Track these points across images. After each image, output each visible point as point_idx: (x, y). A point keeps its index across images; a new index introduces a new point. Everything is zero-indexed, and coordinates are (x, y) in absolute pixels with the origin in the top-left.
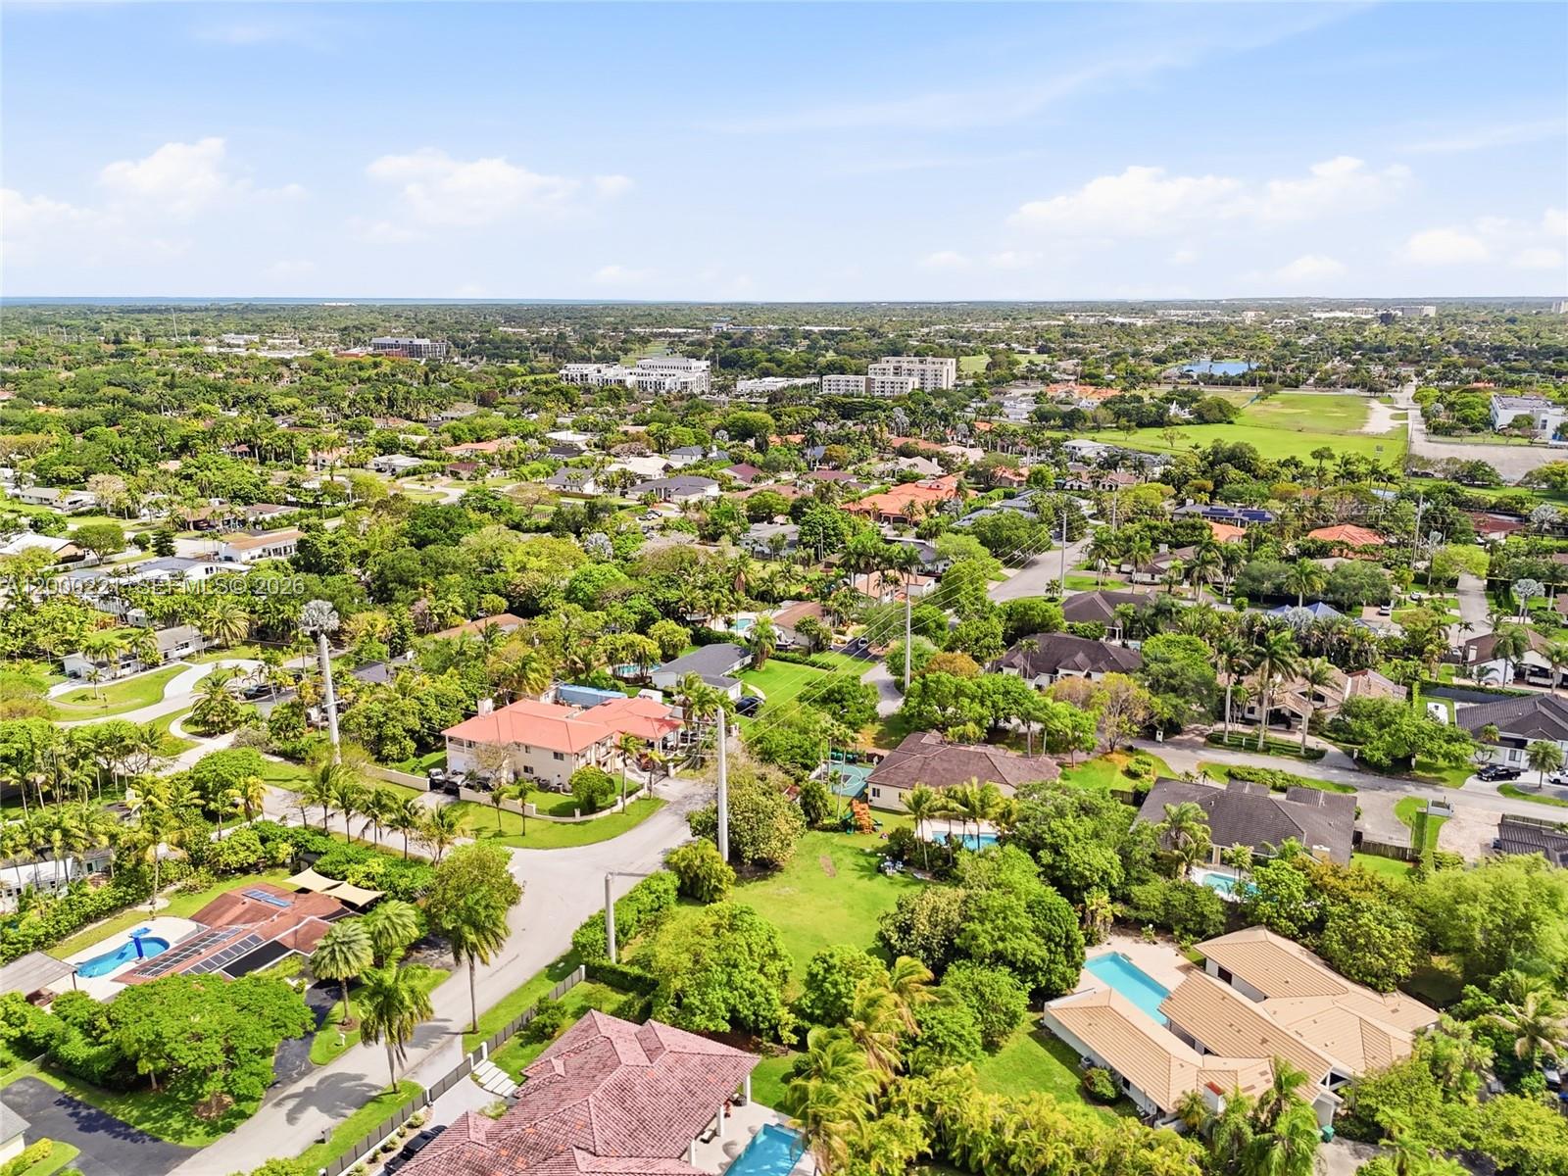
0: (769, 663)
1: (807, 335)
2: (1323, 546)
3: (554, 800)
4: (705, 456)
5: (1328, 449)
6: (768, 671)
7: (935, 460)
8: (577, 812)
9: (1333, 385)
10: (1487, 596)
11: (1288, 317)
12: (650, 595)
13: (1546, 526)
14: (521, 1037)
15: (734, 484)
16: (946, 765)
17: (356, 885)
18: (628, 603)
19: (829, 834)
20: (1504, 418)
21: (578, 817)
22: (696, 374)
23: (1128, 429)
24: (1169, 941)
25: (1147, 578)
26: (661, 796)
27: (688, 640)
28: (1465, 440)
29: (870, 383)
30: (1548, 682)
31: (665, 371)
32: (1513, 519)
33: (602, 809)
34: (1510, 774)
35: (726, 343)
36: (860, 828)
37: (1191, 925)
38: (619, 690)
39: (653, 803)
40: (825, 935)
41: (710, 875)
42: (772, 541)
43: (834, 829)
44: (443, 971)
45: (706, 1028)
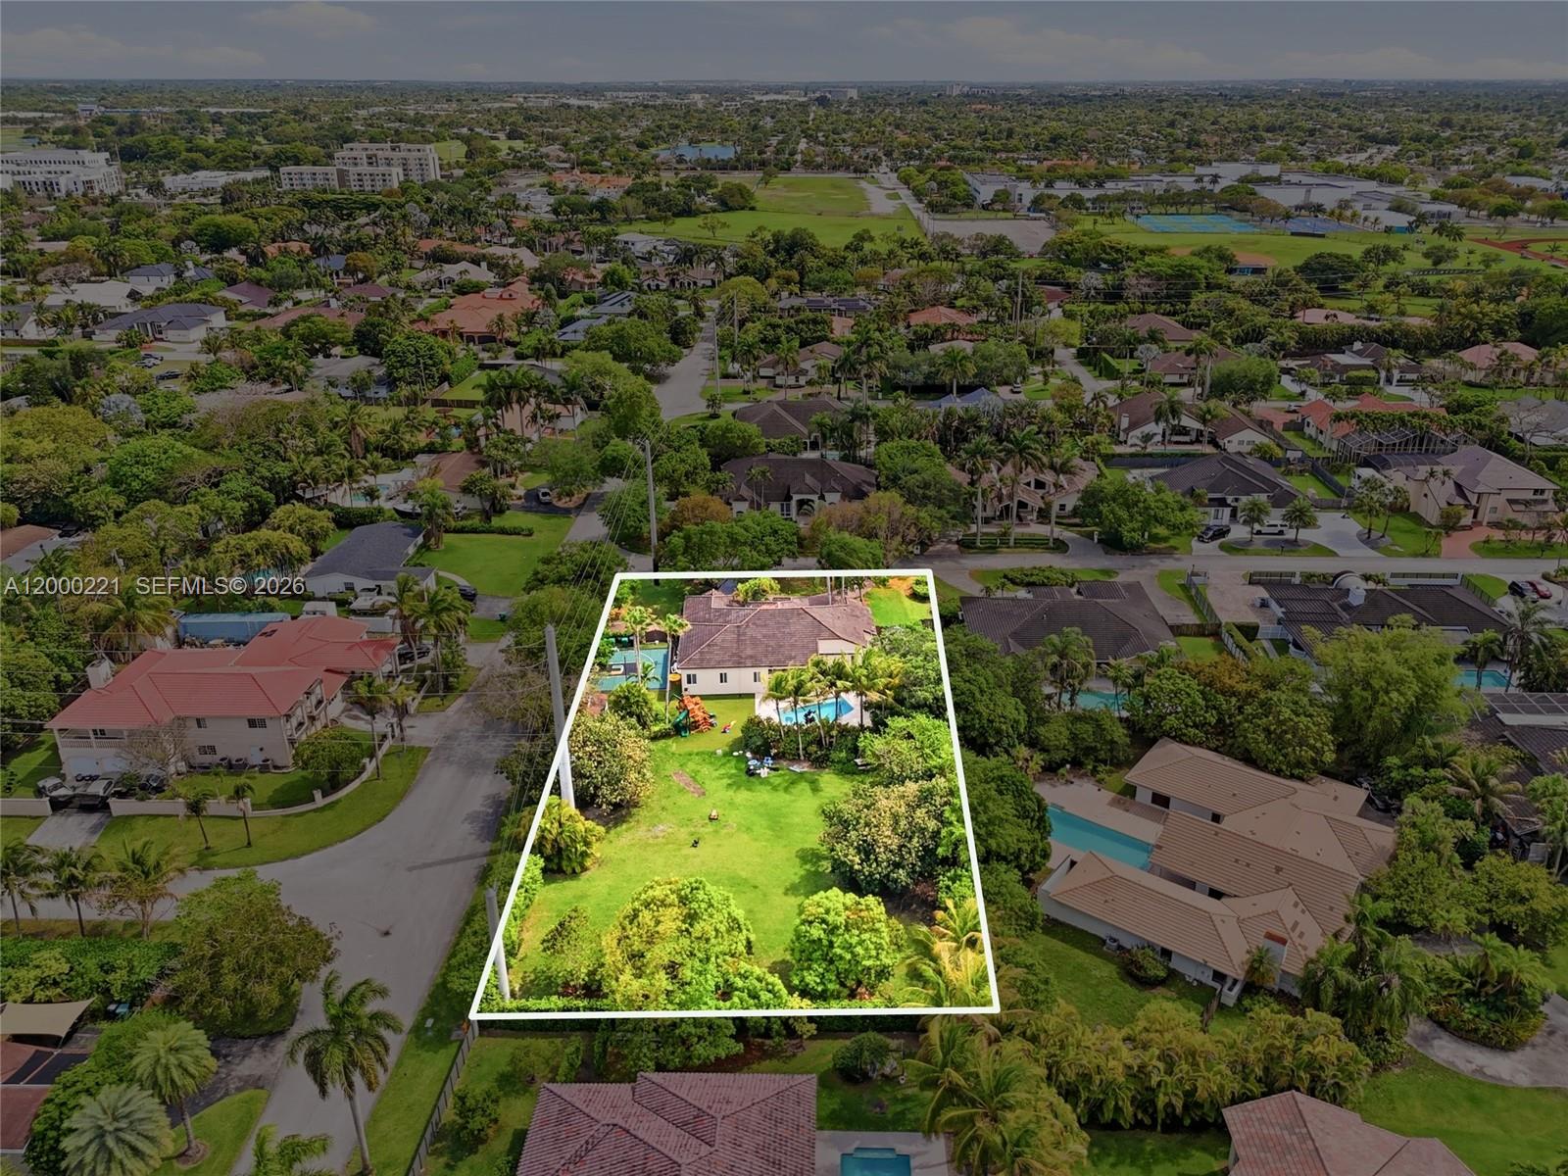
0: (448, 538)
1: (216, 119)
2: (937, 330)
3: (266, 785)
4: (179, 275)
5: (867, 231)
6: (450, 549)
7: (484, 264)
8: (318, 795)
9: (818, 167)
10: (1082, 363)
11: (733, 100)
12: (250, 472)
13: (1093, 292)
14: (437, 1153)
15: (242, 309)
16: (765, 631)
17: (29, 1000)
18: (223, 486)
19: (661, 743)
20: (986, 194)
21: (320, 800)
22: (98, 169)
23: (665, 219)
24: (1081, 776)
25: (792, 381)
26: (416, 743)
27: (332, 525)
28: (963, 216)
29: (342, 175)
30: (1187, 439)
31: (53, 167)
32: (1058, 289)
33: (348, 782)
34: (1221, 533)
35: (109, 130)
36: (695, 726)
37: (1102, 755)
38: (272, 610)
39: (412, 757)
40: (743, 874)
41: (574, 841)
42: (354, 380)
43: (664, 735)
44: (250, 1092)
45: (718, 1059)
